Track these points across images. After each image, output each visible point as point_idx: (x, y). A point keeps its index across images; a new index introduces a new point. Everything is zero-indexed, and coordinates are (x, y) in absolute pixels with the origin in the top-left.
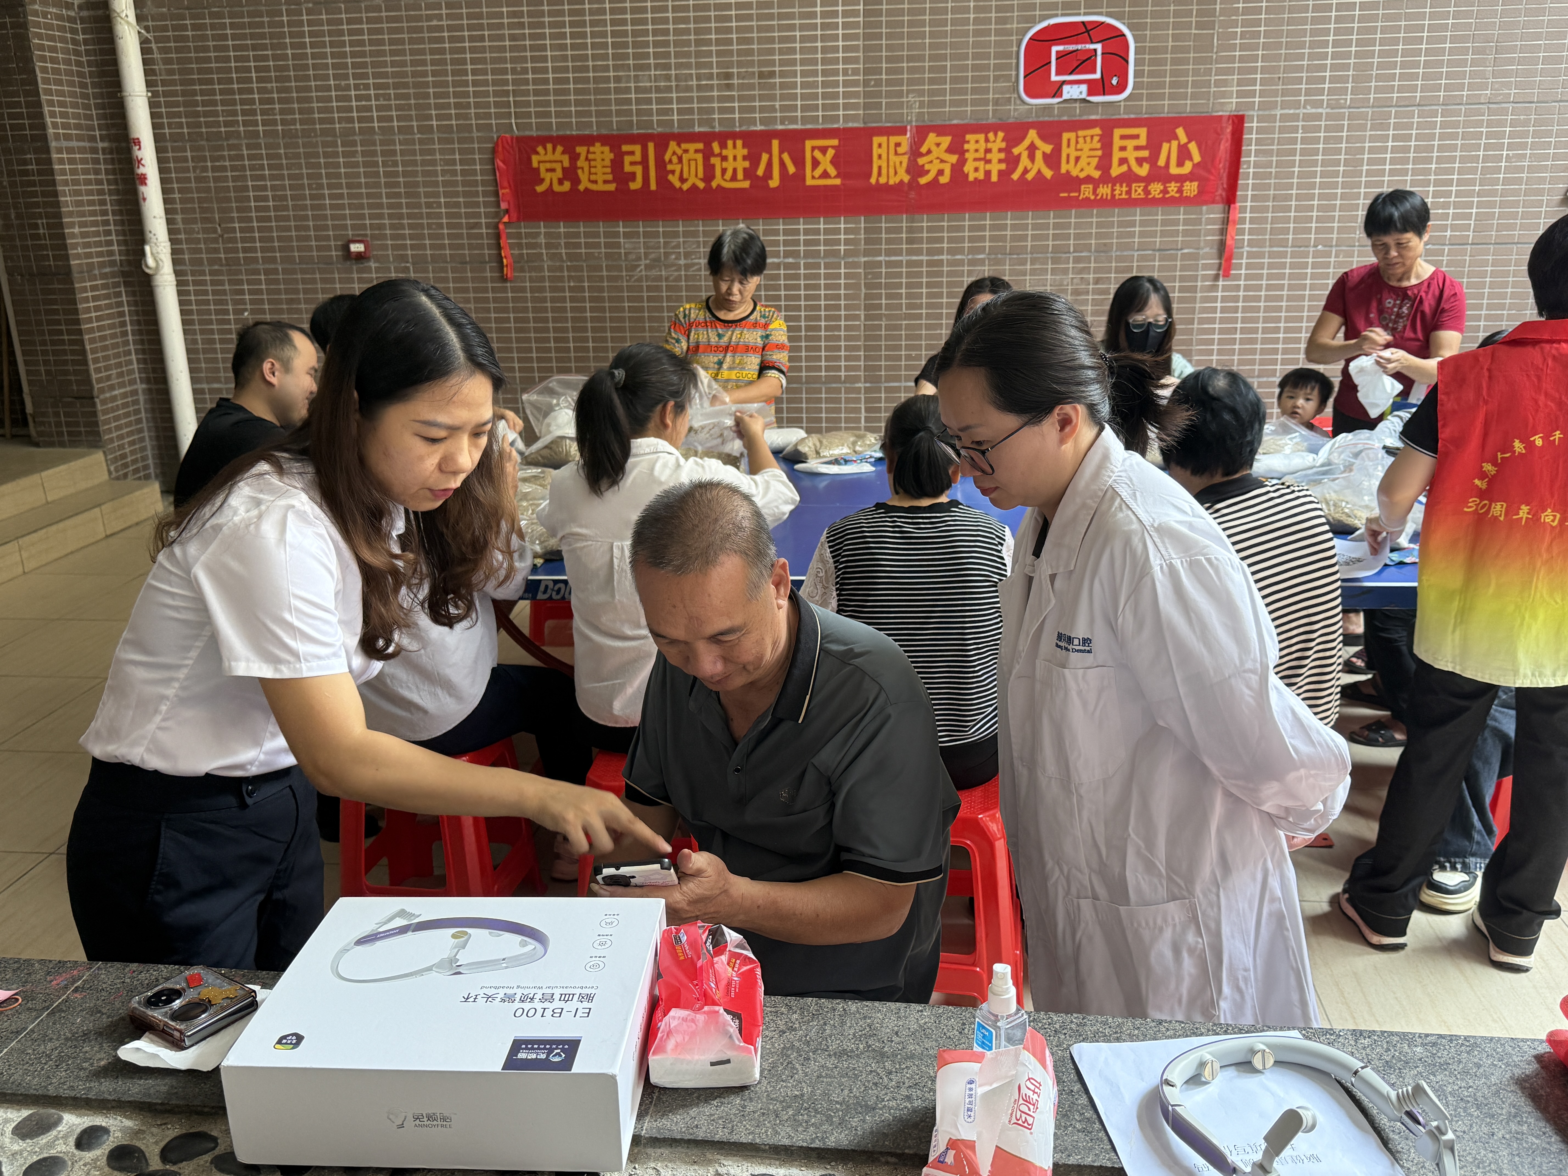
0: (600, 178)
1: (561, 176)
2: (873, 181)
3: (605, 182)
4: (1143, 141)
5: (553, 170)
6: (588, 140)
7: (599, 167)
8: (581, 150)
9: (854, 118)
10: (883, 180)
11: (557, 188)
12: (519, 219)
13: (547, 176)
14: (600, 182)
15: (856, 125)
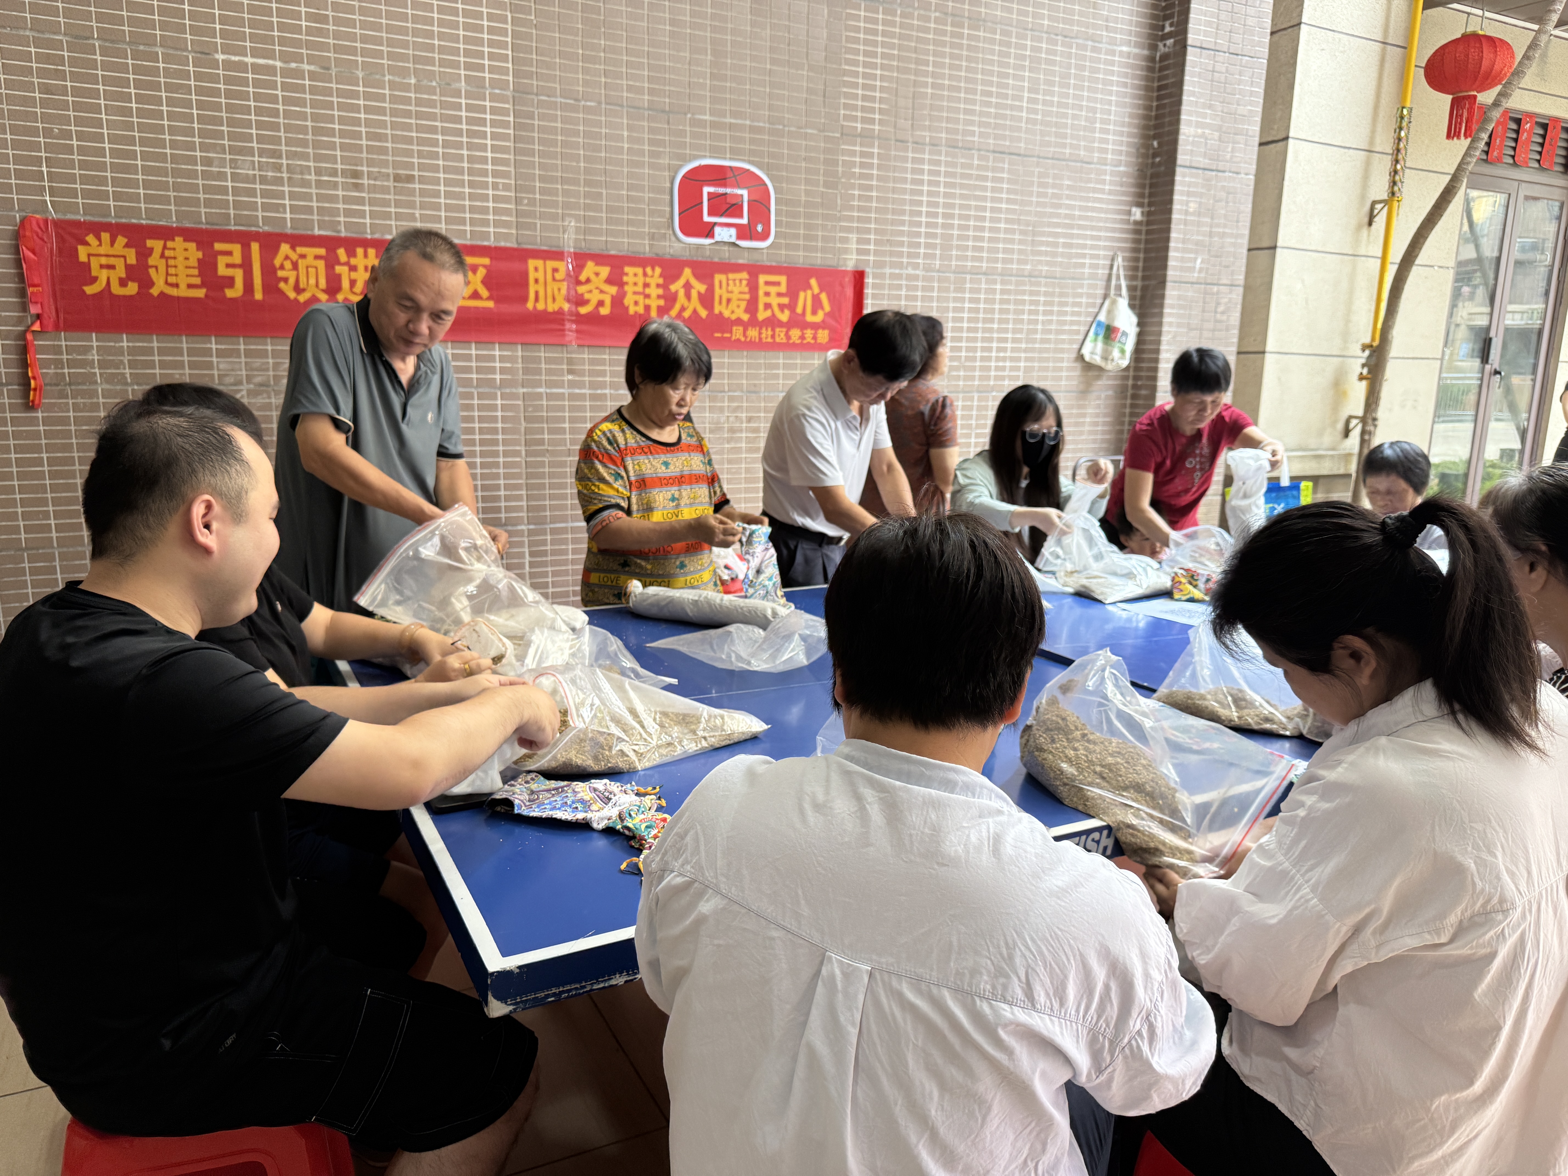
0: (183, 282)
1: (123, 275)
2: (530, 305)
3: (190, 286)
4: (783, 288)
5: (111, 267)
6: (166, 234)
7: (181, 267)
8: (156, 245)
9: (506, 236)
10: (540, 306)
11: (116, 289)
12: (57, 328)
13: (104, 275)
14: (183, 286)
15: (508, 245)
